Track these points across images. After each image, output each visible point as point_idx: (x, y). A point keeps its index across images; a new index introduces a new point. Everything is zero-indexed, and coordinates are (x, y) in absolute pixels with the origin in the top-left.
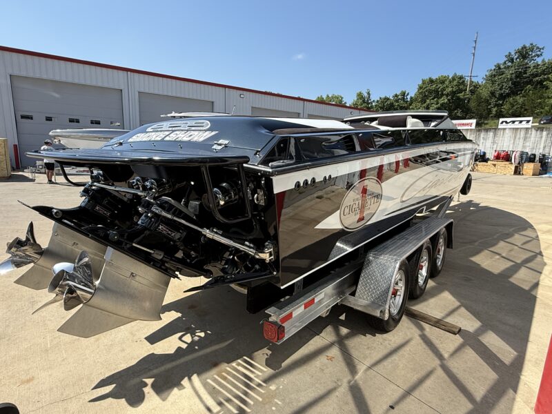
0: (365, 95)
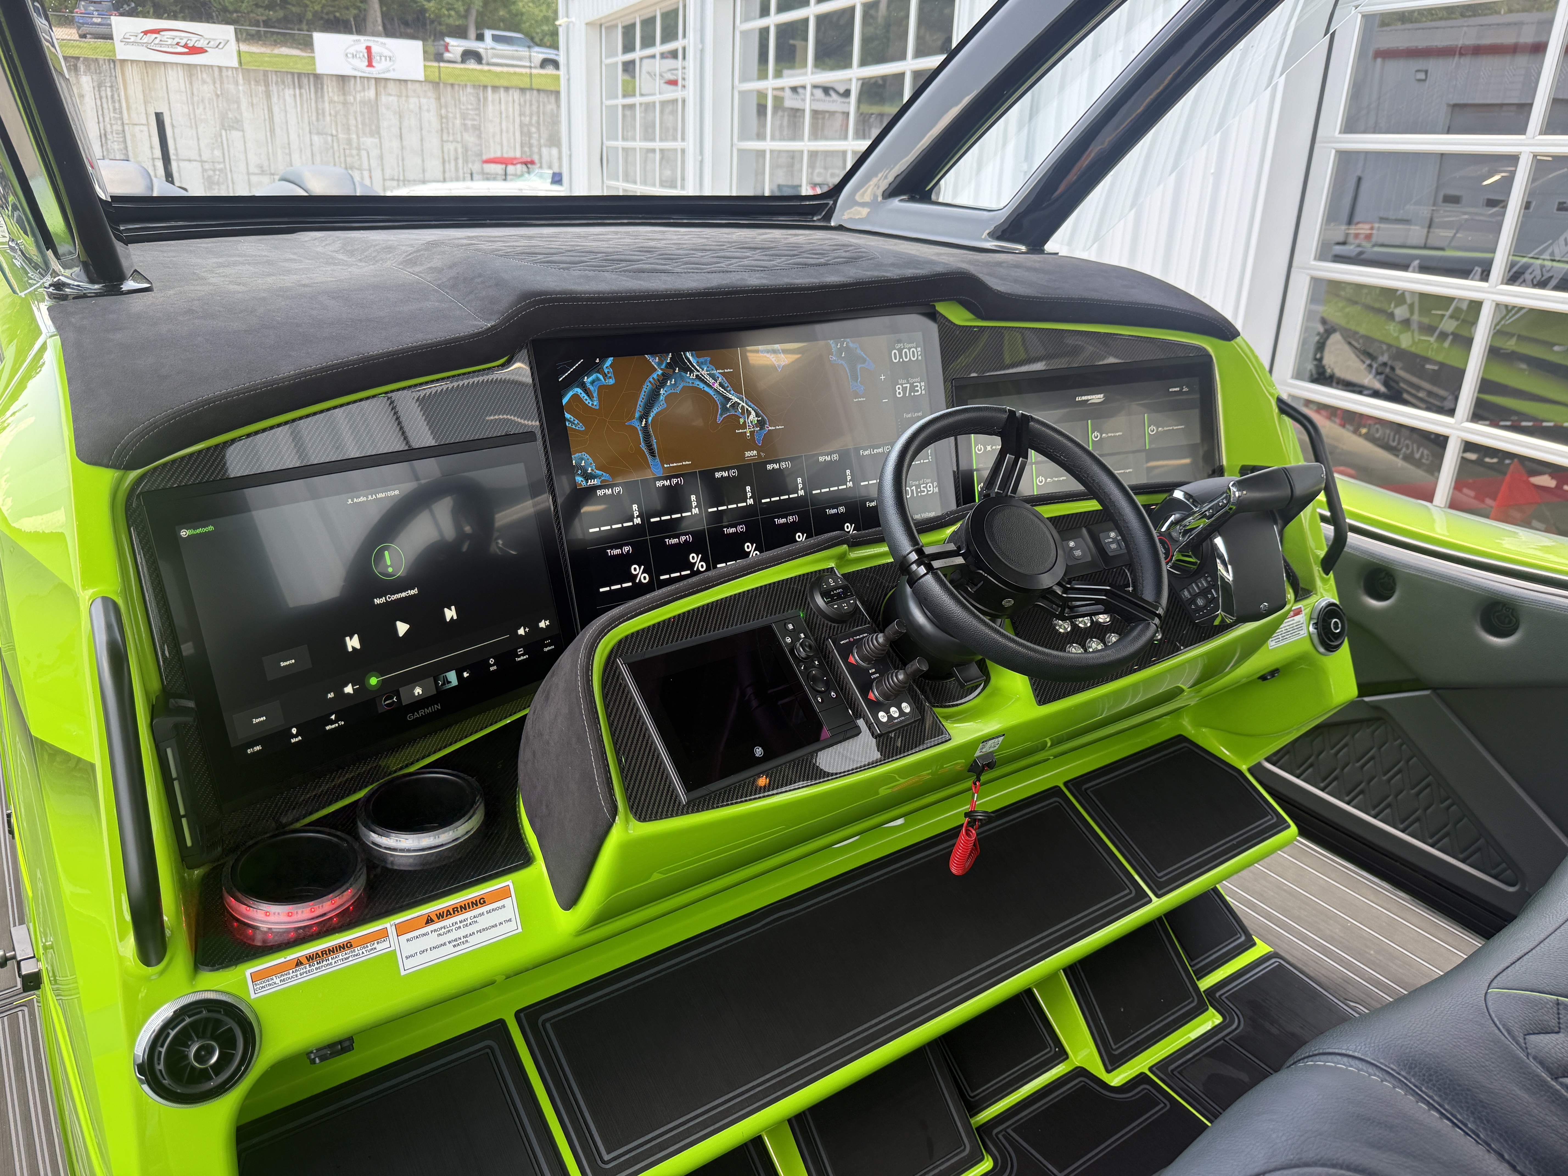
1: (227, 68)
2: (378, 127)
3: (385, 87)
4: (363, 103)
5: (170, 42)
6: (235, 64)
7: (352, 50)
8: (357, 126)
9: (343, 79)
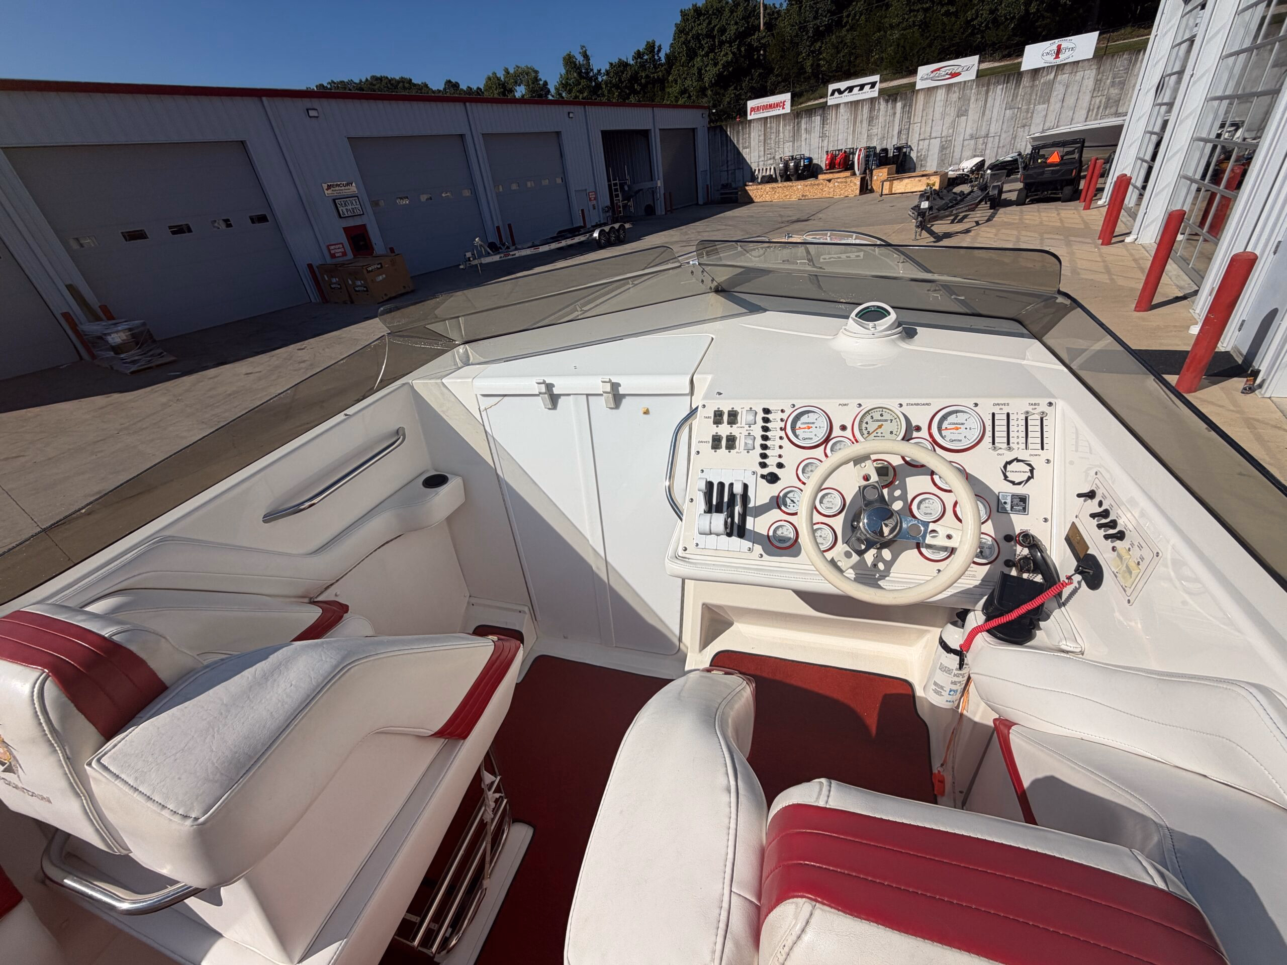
0: (580, 59)
1: (969, 81)
2: (1050, 97)
3: (1063, 69)
4: (1045, 83)
5: (943, 73)
6: (974, 77)
7: (1046, 51)
8: (1035, 99)
9: (1036, 72)
